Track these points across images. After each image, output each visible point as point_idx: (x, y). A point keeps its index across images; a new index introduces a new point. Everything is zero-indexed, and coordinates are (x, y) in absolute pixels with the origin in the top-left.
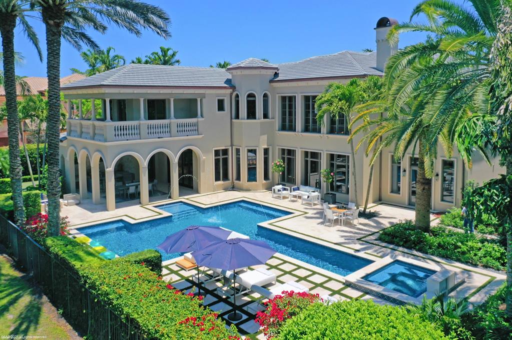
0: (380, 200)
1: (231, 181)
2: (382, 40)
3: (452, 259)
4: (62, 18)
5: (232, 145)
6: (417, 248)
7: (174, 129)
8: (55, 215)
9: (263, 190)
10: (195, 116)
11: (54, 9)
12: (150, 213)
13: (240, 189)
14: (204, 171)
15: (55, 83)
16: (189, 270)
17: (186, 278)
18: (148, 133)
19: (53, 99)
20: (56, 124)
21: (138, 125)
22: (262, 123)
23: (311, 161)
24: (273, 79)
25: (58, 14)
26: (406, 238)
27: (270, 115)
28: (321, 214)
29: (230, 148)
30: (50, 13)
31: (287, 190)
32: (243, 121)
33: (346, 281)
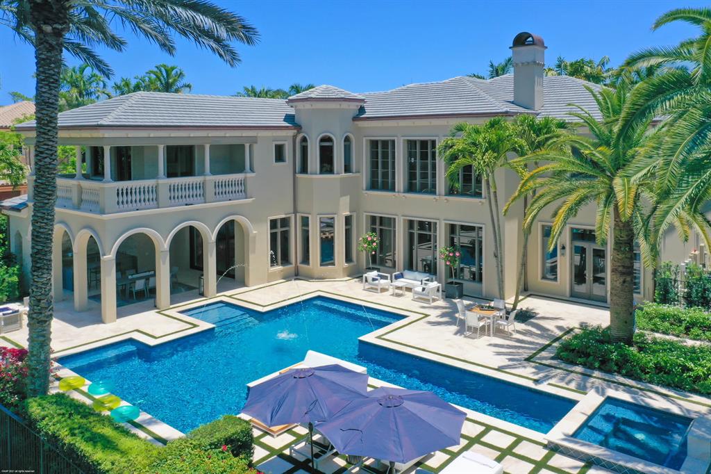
0: (526, 289)
1: (294, 265)
2: (523, 64)
3: (684, 389)
4: (66, 22)
5: (295, 212)
6: (624, 372)
7: (210, 189)
8: (42, 357)
9: (344, 277)
10: (241, 169)
11: (54, 7)
12: (177, 326)
13: (309, 277)
14: (254, 252)
15: (49, 131)
16: (278, 436)
17: (277, 450)
18: (170, 198)
19: (46, 158)
20: (49, 199)
21: (154, 187)
22: (341, 179)
23: (419, 234)
24: (357, 115)
25: (61, 15)
26: (602, 356)
27: (354, 166)
28: (451, 317)
29: (293, 217)
30: (46, 13)
31: (386, 278)
32: (314, 176)
33: (550, 442)
